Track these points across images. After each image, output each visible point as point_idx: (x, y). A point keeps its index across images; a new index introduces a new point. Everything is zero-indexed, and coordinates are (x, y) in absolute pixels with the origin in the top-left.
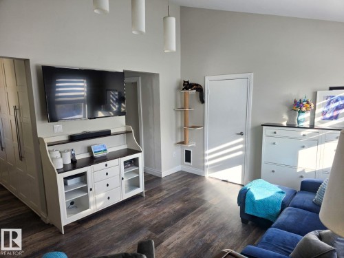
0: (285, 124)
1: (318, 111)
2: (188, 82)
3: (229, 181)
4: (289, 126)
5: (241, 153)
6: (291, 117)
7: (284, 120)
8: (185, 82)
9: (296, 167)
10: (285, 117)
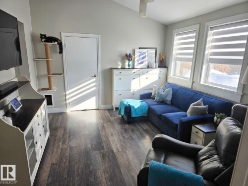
0: (120, 67)
1: (136, 60)
2: (45, 35)
3: (87, 109)
4: (122, 69)
5: (94, 88)
6: (123, 63)
7: (119, 65)
8: (41, 35)
9: (130, 90)
10: (120, 63)
